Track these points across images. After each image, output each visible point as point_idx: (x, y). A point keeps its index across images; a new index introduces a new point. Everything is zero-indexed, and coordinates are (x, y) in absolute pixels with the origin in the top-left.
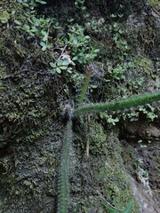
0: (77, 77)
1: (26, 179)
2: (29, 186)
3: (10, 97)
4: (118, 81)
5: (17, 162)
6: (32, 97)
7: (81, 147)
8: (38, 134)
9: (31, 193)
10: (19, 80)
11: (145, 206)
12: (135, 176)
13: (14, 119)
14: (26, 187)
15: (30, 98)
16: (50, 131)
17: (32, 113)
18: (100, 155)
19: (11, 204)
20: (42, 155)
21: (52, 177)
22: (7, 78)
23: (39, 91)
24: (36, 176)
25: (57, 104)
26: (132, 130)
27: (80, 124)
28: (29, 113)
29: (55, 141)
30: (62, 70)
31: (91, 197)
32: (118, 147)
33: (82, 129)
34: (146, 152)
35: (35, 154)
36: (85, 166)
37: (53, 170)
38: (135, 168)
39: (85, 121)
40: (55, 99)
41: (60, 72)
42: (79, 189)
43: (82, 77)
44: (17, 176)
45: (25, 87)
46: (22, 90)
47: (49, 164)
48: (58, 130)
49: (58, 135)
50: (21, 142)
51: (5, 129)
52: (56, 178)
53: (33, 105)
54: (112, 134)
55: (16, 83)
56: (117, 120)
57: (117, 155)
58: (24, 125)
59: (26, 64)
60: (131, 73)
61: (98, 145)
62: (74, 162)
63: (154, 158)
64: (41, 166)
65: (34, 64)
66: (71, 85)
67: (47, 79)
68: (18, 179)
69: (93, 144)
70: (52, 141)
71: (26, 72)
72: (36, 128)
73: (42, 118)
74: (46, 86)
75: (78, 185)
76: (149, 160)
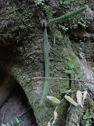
0: (47, 7)
1: (30, 56)
2: (32, 59)
3: (20, 18)
4: (66, 8)
5: (26, 48)
6: (29, 18)
7: (52, 40)
8: (33, 35)
9: (33, 62)
10: (22, 10)
11: (84, 67)
12: (78, 56)
13: (23, 28)
14: (31, 59)
15: (28, 18)
16: (38, 34)
17: (29, 25)
18: (61, 45)
19: (25, 69)
20: (36, 45)
21: (41, 54)
22: (17, 10)
23: (31, 15)
24: (35, 54)
25: (39, 21)
26: (76, 35)
27: (50, 31)
28: (28, 25)
29: (40, 38)
30: (40, 3)
31: (59, 63)
32: (69, 42)
33: (52, 33)
34: (84, 46)
35: (33, 45)
36: (54, 49)
37: (41, 51)
38: (78, 52)
39: (52, 29)
40: (38, 18)
41: (39, 4)
42: (53, 59)
43: (48, 7)
44: (26, 55)
45: (25, 14)
46: (24, 15)
47: (39, 48)
48: (41, 33)
49: (41, 36)
50: (26, 39)
51: (20, 33)
52: (43, 54)
53: (29, 21)
54: (66, 36)
55: (21, 12)
56: (67, 29)
57: (69, 46)
58: (27, 31)
59: (24, 3)
60: (72, 4)
61: (60, 40)
62: (50, 47)
63: (88, 48)
64: (36, 49)
65: (27, 3)
66: (44, 12)
67: (33, 9)
68: (27, 56)
69: (57, 39)
70: (39, 39)
71: (24, 7)
72: (32, 32)
73: (33, 28)
74: (34, 12)
75: (53, 57)
76: (85, 49)
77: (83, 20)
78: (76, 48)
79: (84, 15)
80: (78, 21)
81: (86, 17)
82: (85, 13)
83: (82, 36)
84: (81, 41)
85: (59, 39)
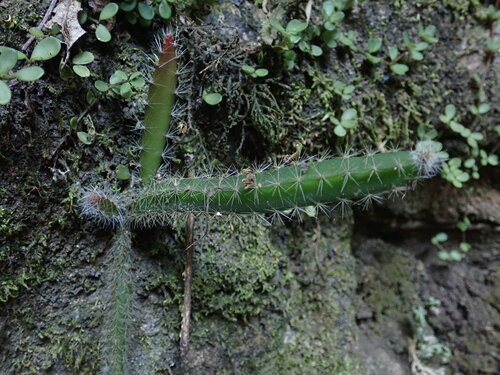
16: (58, 268)
29: (85, 292)
48: (85, 261)
49: (93, 276)
60: (384, 13)
63: (486, 293)
76: (465, 300)
77: (456, 127)
78: (399, 293)
79: (474, 86)
80: (421, 134)
81: (489, 99)
82: (484, 70)
83: (451, 210)
84: (442, 237)
85: (243, 283)
